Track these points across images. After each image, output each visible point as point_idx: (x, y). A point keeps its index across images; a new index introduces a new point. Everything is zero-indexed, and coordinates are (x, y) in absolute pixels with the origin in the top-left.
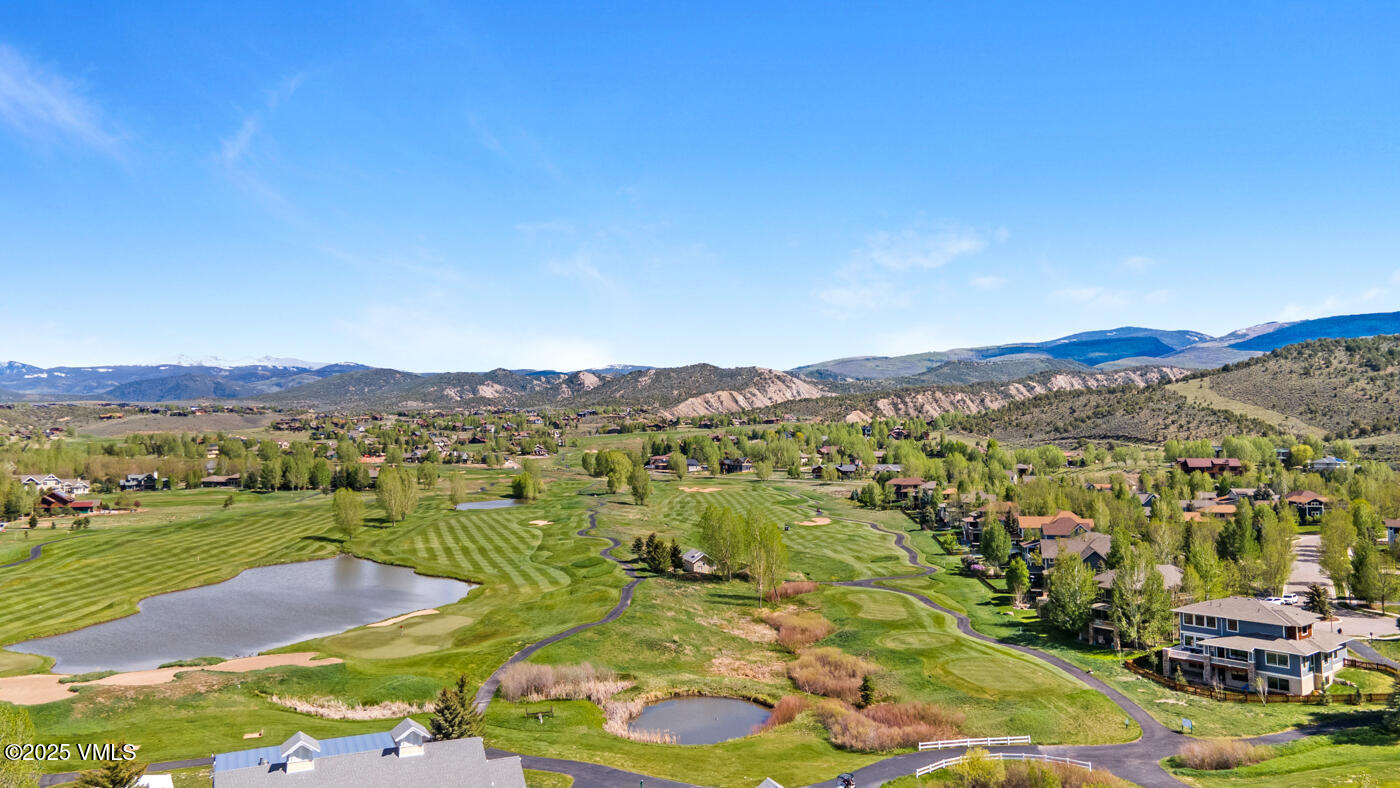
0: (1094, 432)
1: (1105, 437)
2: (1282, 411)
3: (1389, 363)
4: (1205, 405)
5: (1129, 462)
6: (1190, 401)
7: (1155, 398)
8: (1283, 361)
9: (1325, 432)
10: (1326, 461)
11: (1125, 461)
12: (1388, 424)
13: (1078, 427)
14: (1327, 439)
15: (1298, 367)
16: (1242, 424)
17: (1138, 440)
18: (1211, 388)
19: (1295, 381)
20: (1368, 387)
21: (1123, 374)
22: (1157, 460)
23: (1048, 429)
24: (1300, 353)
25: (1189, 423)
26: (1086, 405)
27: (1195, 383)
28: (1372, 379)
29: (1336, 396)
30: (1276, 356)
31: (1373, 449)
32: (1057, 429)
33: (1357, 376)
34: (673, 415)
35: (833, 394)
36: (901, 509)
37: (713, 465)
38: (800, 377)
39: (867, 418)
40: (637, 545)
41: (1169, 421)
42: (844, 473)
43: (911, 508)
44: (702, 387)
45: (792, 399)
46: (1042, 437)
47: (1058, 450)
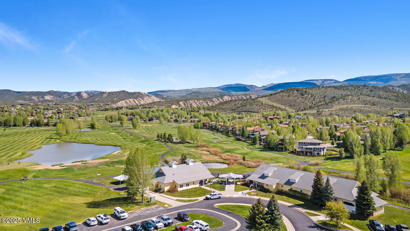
0: (242, 110)
1: (245, 111)
2: (284, 105)
3: (305, 94)
4: (267, 104)
5: (254, 117)
6: (264, 103)
8: (284, 93)
9: (295, 110)
10: (297, 116)
11: (253, 117)
12: (307, 108)
13: (238, 109)
14: (296, 112)
15: (287, 95)
16: (277, 108)
17: (254, 112)
18: (268, 99)
19: (287, 98)
20: (302, 100)
21: (241, 96)
22: (260, 117)
23: (229, 110)
24: (287, 91)
25: (265, 108)
26: (238, 104)
27: (264, 98)
28: (302, 98)
29: (295, 102)
30: (282, 92)
31: (305, 114)
32: (232, 110)
33: (299, 97)
34: (116, 106)
35: (163, 100)
36: (206, 129)
37: (146, 119)
38: (152, 95)
39: (177, 107)
40: (158, 136)
41: (260, 107)
42: (183, 121)
43: (209, 128)
44: (124, 98)
45: (153, 101)
46: (229, 112)
47: (235, 115)
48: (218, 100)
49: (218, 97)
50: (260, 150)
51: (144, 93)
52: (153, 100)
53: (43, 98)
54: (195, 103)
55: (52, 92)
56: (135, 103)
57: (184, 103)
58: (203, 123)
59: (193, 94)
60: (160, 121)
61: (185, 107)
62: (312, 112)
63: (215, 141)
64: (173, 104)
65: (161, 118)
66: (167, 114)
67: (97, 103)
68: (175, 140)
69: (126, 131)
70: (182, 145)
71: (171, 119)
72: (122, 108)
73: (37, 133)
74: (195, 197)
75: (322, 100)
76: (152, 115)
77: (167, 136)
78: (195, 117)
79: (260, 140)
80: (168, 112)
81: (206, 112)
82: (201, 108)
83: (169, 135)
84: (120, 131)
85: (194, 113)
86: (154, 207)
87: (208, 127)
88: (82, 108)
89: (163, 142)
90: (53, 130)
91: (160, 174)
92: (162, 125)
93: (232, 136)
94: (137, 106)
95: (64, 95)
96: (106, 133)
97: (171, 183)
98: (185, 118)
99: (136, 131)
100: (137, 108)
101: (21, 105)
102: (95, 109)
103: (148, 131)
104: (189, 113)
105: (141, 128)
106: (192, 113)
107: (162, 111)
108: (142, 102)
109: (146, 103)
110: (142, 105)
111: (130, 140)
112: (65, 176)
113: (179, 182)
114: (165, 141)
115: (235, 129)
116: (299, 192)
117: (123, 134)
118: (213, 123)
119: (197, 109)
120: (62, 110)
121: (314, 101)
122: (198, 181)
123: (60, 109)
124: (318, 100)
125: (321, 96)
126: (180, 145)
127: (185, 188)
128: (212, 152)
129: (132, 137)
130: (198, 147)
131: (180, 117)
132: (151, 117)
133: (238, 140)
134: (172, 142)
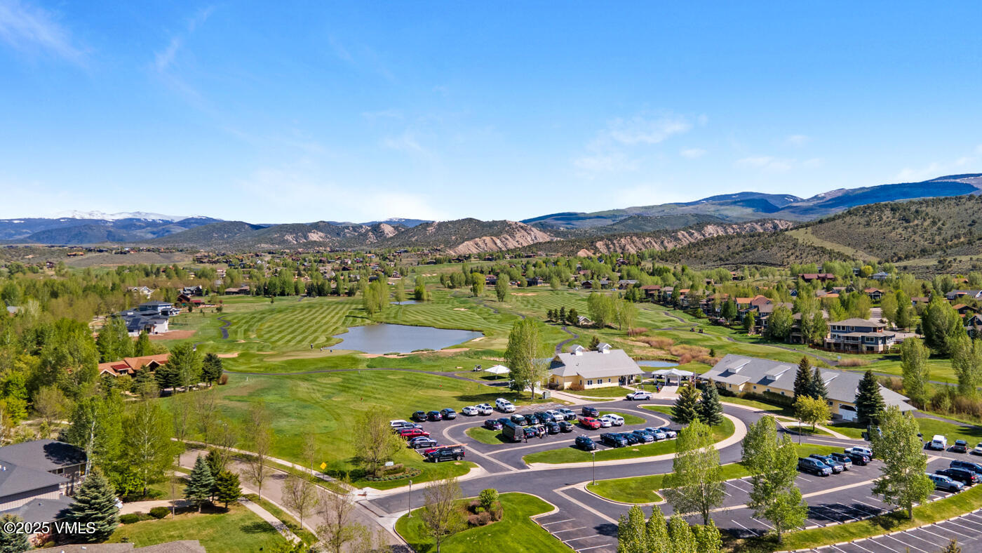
0: (745, 260)
1: (752, 263)
2: (854, 247)
3: (916, 218)
4: (809, 244)
5: (770, 276)
6: (800, 241)
7: (779, 240)
8: (854, 217)
9: (879, 259)
10: (880, 274)
11: (767, 276)
12: (914, 254)
13: (734, 257)
14: (879, 263)
15: (863, 221)
16: (832, 255)
17: (772, 265)
18: (813, 234)
19: (862, 230)
20: (903, 232)
22: (786, 275)
23: (714, 259)
24: (864, 212)
25: (801, 254)
26: (736, 244)
27: (802, 231)
28: (906, 228)
29: (884, 238)
30: (850, 214)
31: (905, 268)
32: (721, 259)
33: (897, 226)
34: (456, 253)
35: (559, 239)
36: (652, 302)
37: (522, 281)
38: (533, 226)
39: (590, 254)
40: (550, 314)
41: (790, 253)
42: (602, 285)
43: (659, 301)
44: (471, 235)
45: (536, 241)
46: (713, 264)
47: (724, 271)
48: (691, 235)
49: (691, 228)
50: (752, 341)
51: (516, 223)
52: (535, 237)
53: (306, 237)
54: (632, 245)
55: (322, 224)
56: (494, 246)
57: (607, 246)
58: (646, 290)
59: (630, 222)
60: (552, 285)
61: (608, 254)
62: (924, 264)
63: (666, 325)
64: (580, 248)
65: (554, 280)
66: (568, 270)
67: (416, 248)
68: (582, 322)
69: (485, 306)
70: (596, 330)
71: (576, 281)
72: (469, 257)
73: (326, 307)
74: (609, 396)
75: (962, 231)
76: (535, 272)
77: (567, 314)
78: (630, 276)
79: (759, 323)
80: (570, 266)
81: (656, 266)
82: (647, 255)
83: (571, 312)
84: (474, 305)
85: (629, 267)
86: (549, 403)
87: (656, 298)
88: (387, 258)
89: (559, 324)
90: (350, 301)
91: (557, 364)
92: (557, 294)
93: (705, 316)
94: (500, 254)
95: (346, 230)
96: (447, 309)
97: (573, 376)
98: (608, 279)
99: (504, 305)
100: (501, 258)
101: (269, 253)
102: (414, 261)
103: (530, 306)
104: (617, 269)
105: (514, 300)
106: (624, 267)
107: (555, 263)
108: (512, 244)
109: (521, 247)
110: (512, 251)
111: (496, 321)
112: (410, 367)
113: (586, 375)
114: (564, 323)
115: (713, 302)
116: (778, 395)
117: (481, 310)
118: (667, 289)
119: (636, 257)
120: (350, 262)
121: (940, 234)
122: (616, 377)
123: (346, 260)
124: (951, 233)
125: (962, 221)
126: (593, 330)
127: (595, 386)
128: (654, 344)
129: (499, 316)
130: (628, 334)
131: (595, 277)
132: (532, 276)
133: (716, 323)
134: (576, 324)
